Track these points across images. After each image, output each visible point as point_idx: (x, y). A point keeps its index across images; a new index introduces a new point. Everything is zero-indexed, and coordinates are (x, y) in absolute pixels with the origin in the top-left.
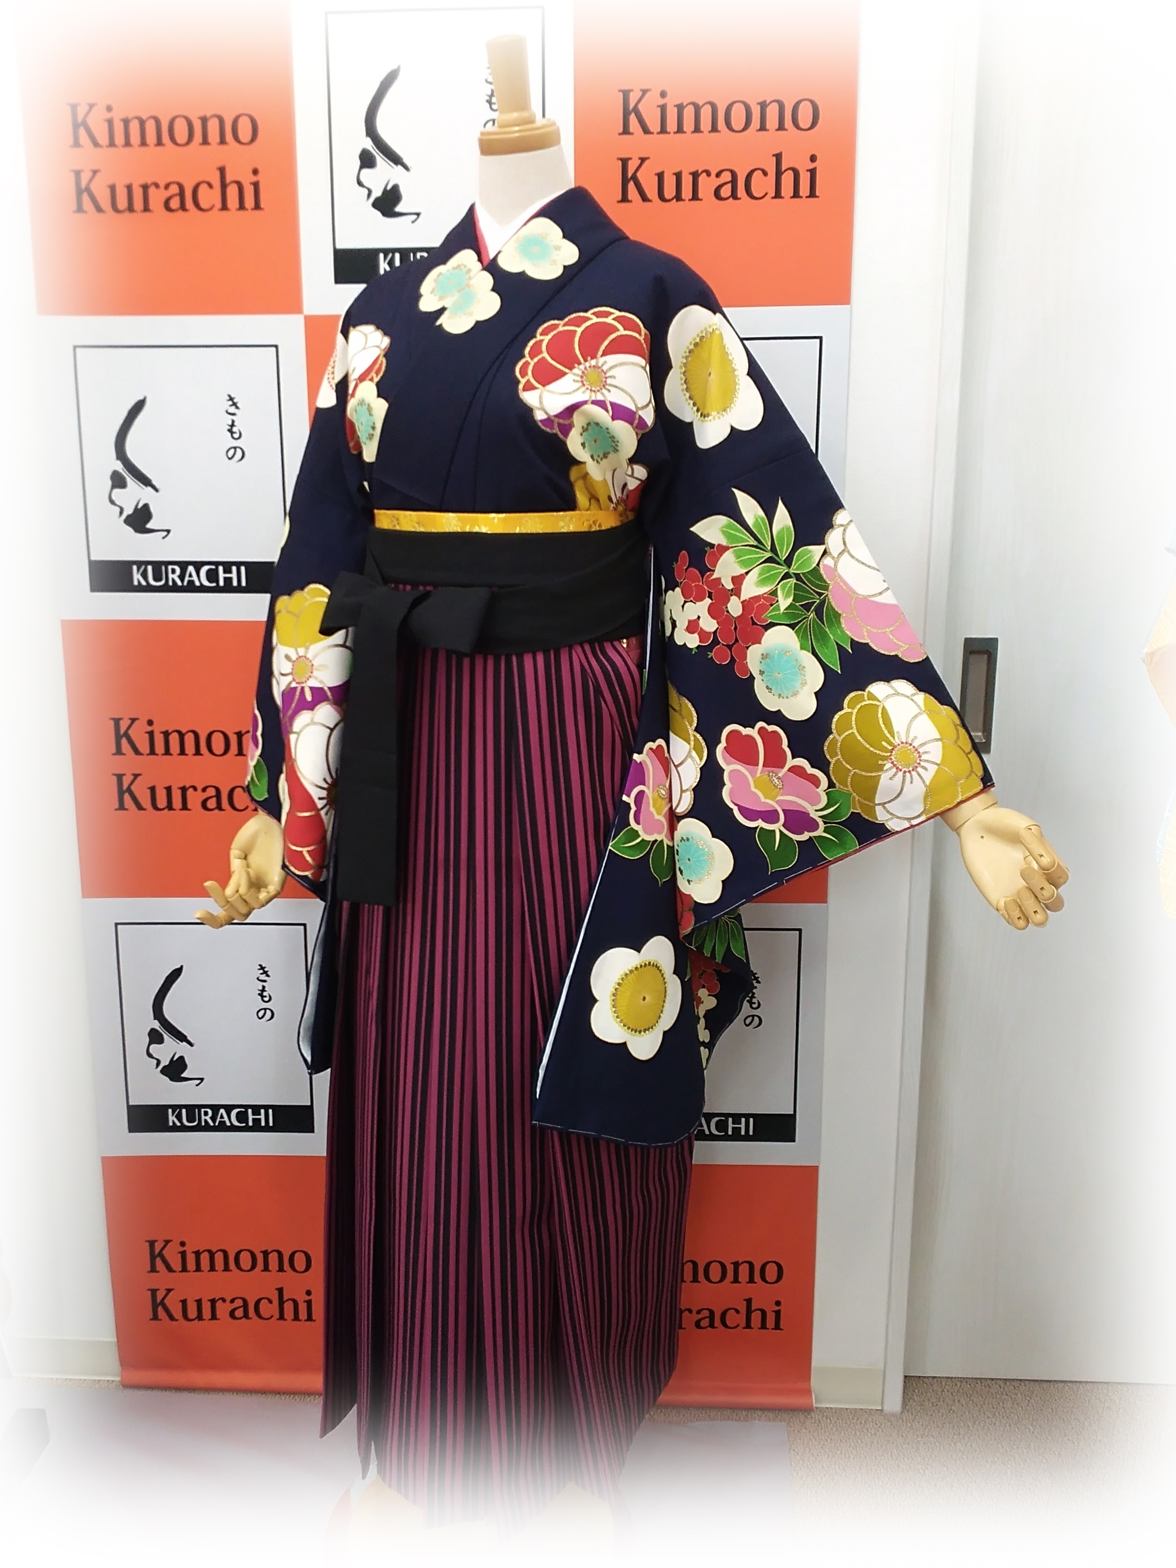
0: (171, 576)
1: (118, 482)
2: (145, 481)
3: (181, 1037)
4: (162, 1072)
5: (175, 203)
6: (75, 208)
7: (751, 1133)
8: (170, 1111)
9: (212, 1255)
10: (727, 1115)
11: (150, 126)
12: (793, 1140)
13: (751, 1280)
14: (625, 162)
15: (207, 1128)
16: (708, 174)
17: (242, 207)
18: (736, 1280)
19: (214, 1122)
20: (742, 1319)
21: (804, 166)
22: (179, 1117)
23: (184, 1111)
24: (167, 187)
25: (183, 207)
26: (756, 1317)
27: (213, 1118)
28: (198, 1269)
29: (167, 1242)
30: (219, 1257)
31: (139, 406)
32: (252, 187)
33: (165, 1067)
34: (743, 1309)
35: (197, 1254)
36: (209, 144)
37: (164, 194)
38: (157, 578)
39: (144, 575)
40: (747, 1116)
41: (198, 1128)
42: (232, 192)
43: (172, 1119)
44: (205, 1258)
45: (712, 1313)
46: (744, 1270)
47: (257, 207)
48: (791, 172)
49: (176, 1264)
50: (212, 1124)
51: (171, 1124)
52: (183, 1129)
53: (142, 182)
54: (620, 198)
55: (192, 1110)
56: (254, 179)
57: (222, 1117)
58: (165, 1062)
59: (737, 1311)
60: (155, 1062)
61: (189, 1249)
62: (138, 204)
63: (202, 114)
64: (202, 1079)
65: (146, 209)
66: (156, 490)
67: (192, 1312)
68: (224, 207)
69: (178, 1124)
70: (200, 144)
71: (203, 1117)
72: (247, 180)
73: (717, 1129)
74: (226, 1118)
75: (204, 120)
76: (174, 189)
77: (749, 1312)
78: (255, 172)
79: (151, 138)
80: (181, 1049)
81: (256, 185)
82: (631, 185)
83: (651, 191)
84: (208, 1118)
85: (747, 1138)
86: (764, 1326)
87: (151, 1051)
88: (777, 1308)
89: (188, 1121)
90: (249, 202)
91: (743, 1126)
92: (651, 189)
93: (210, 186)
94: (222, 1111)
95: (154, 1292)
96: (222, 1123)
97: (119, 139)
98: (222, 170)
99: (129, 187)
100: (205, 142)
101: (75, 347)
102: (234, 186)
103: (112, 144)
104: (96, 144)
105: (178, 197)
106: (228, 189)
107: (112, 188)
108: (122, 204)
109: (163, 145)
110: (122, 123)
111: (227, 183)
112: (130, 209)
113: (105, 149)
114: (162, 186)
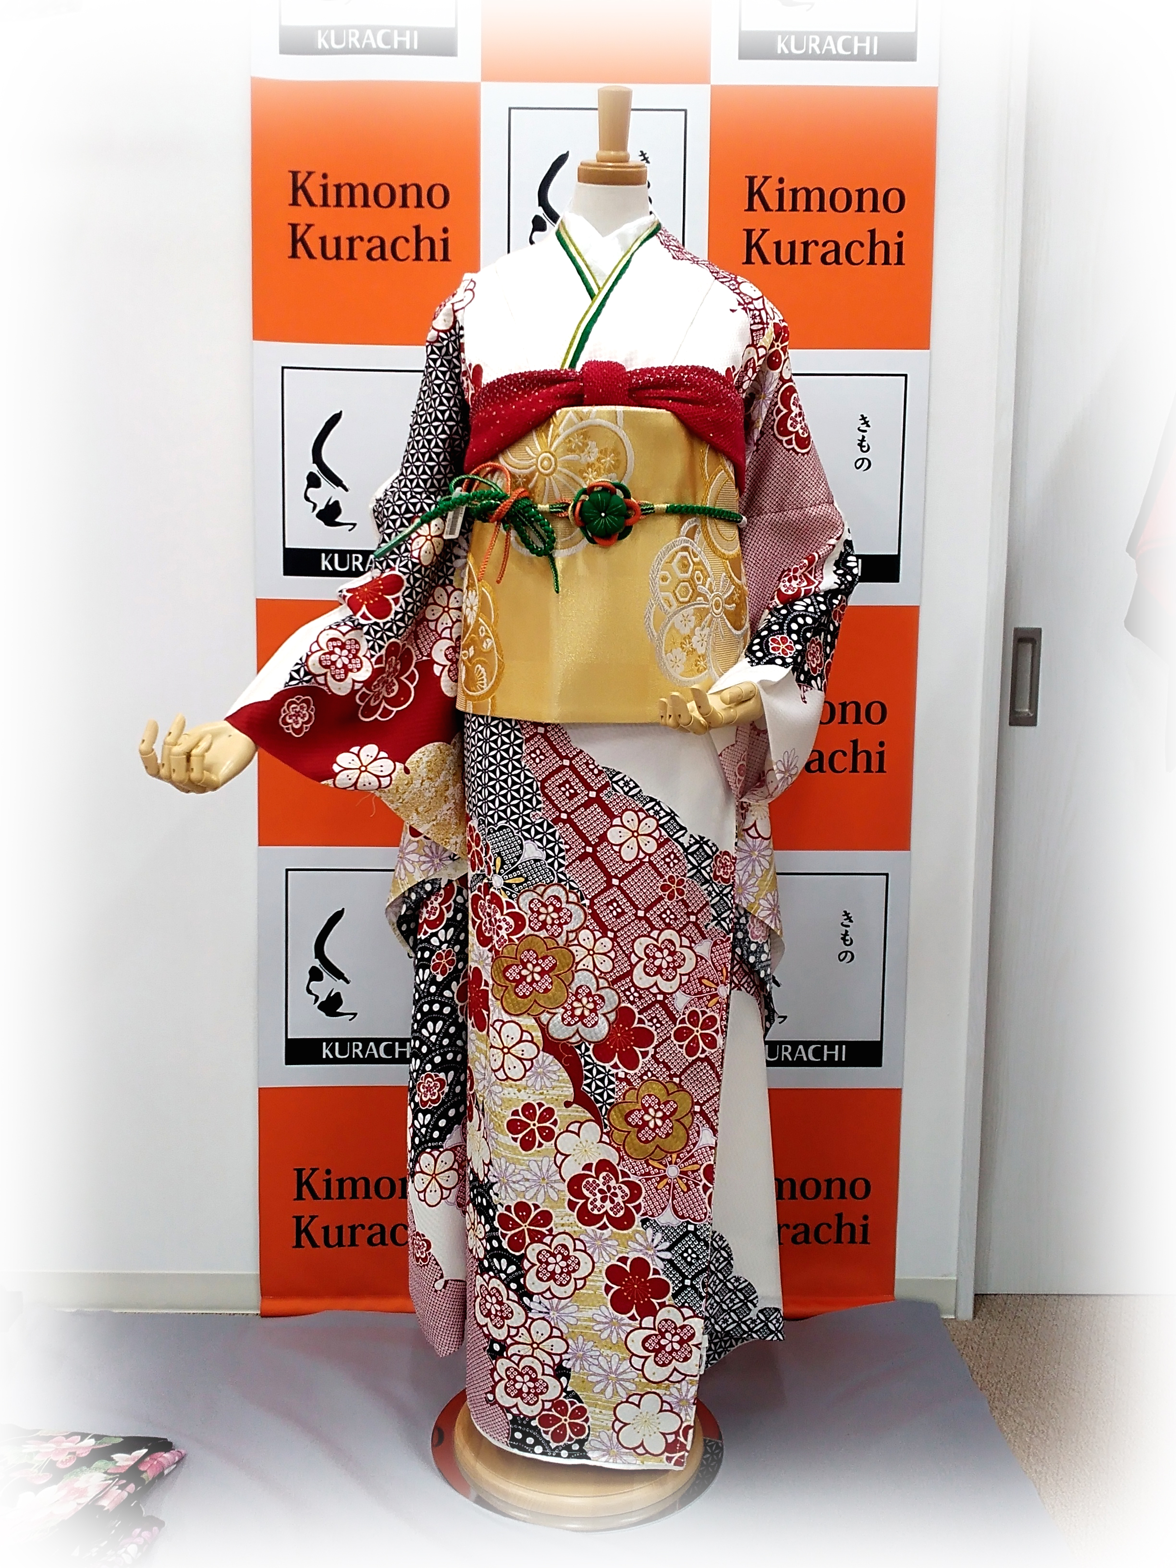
0: (354, 563)
1: (313, 481)
2: (337, 482)
3: (338, 974)
4: (320, 1007)
5: (376, 254)
6: (290, 253)
7: (844, 1059)
8: (324, 1044)
9: (354, 1182)
10: (823, 1043)
11: (359, 191)
12: (879, 1064)
13: (842, 1196)
14: (749, 232)
15: (357, 1061)
16: (817, 243)
17: (432, 258)
18: (829, 1196)
19: (364, 1054)
20: (832, 1234)
21: (893, 241)
22: (332, 1050)
23: (337, 1044)
24: (370, 240)
25: (383, 257)
26: (846, 1231)
27: (363, 1051)
28: (341, 1196)
29: (314, 1170)
30: (361, 1184)
31: (335, 419)
32: (442, 242)
33: (322, 1002)
34: (834, 1223)
35: (341, 1182)
36: (407, 207)
37: (367, 246)
38: (342, 565)
39: (331, 562)
40: (841, 1043)
41: (349, 1061)
42: (425, 246)
43: (326, 1052)
44: (348, 1186)
45: (807, 1227)
46: (836, 1187)
47: (446, 258)
48: (882, 245)
49: (321, 1192)
50: (361, 1056)
51: (324, 1057)
52: (336, 1061)
53: (349, 235)
54: (745, 261)
55: (344, 1043)
56: (444, 236)
57: (371, 1050)
58: (323, 998)
59: (829, 1226)
60: (314, 997)
61: (334, 1177)
62: (345, 253)
63: (403, 183)
64: (355, 1014)
65: (351, 257)
66: (346, 490)
67: (333, 1239)
68: (418, 258)
69: (331, 1057)
70: (400, 207)
71: (354, 1050)
72: (438, 237)
73: (815, 1056)
74: (375, 1052)
75: (405, 188)
76: (376, 242)
77: (840, 1226)
78: (445, 230)
79: (359, 200)
80: (338, 986)
81: (445, 241)
82: (754, 251)
83: (770, 256)
84: (358, 1051)
85: (840, 1064)
86: (852, 1241)
87: (310, 988)
88: (865, 1222)
89: (340, 1054)
90: (439, 254)
91: (836, 1052)
92: (770, 253)
93: (407, 241)
94: (372, 1044)
95: (299, 1219)
96: (371, 1055)
97: (332, 200)
98: (417, 228)
99: (338, 240)
100: (405, 205)
101: (283, 368)
102: (428, 241)
103: (325, 204)
104: (312, 204)
105: (379, 249)
106: (422, 243)
107: (323, 240)
108: (331, 251)
109: (369, 206)
110: (335, 188)
111: (422, 238)
112: (338, 256)
113: (319, 208)
114: (366, 240)
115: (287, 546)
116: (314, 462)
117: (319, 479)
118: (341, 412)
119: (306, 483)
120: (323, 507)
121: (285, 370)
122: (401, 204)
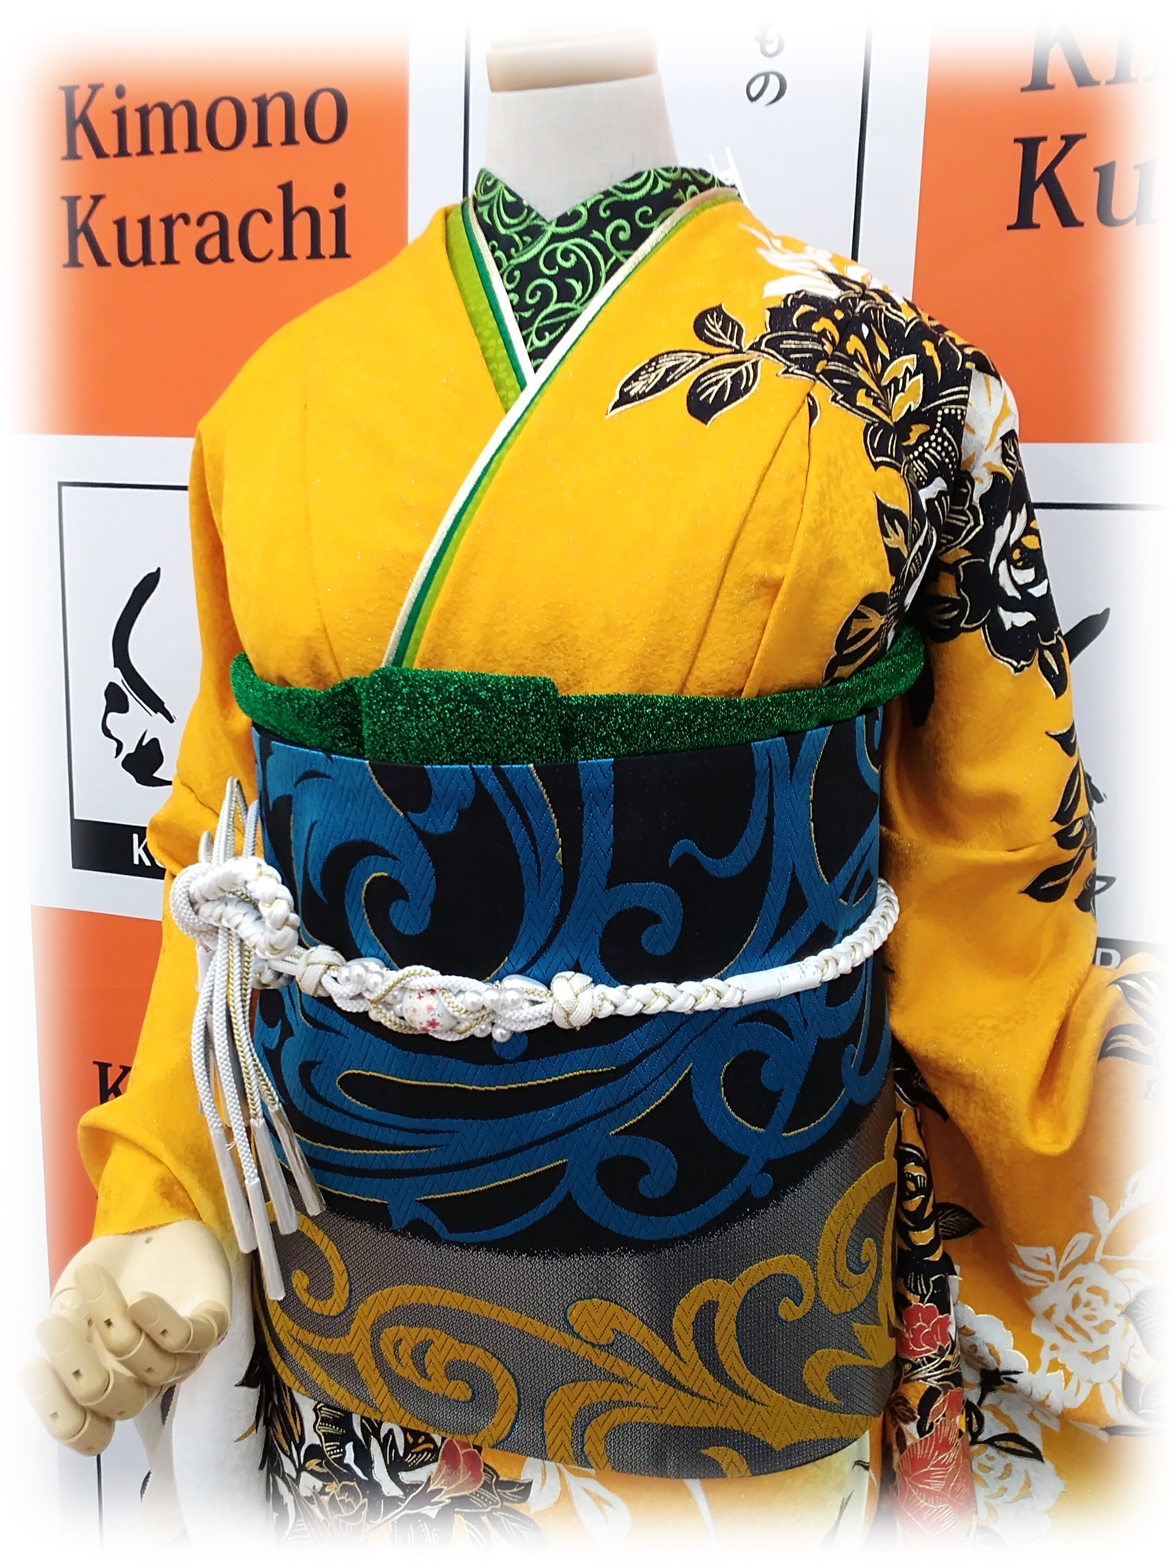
1: (116, 701)
5: (212, 249)
6: (66, 259)
11: (180, 118)
14: (1030, 146)
17: (315, 253)
24: (200, 222)
25: (225, 256)
31: (149, 584)
32: (333, 216)
36: (267, 144)
37: (195, 235)
39: (149, 850)
42: (302, 224)
47: (340, 252)
53: (164, 215)
54: (1013, 221)
56: (337, 203)
62: (158, 252)
63: (257, 94)
65: (170, 259)
66: (171, 720)
68: (288, 255)
70: (255, 146)
72: (325, 204)
75: (262, 103)
76: (212, 225)
78: (340, 190)
79: (180, 139)
81: (340, 213)
82: (1041, 195)
90: (328, 245)
93: (268, 218)
97: (134, 143)
98: (287, 189)
99: (145, 223)
100: (262, 141)
101: (61, 484)
102: (305, 217)
103: (123, 152)
104: (100, 153)
105: (217, 237)
106: (296, 223)
107: (121, 224)
108: (134, 251)
109: (198, 150)
110: (138, 115)
111: (294, 211)
112: (146, 259)
113: (112, 160)
114: (194, 220)
115: (76, 817)
116: (115, 666)
117: (126, 696)
118: (159, 569)
119: (104, 703)
120: (132, 751)
121: (64, 488)
122: (256, 141)
